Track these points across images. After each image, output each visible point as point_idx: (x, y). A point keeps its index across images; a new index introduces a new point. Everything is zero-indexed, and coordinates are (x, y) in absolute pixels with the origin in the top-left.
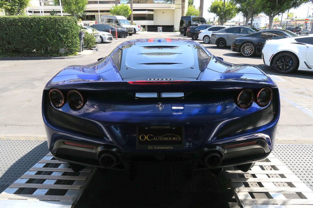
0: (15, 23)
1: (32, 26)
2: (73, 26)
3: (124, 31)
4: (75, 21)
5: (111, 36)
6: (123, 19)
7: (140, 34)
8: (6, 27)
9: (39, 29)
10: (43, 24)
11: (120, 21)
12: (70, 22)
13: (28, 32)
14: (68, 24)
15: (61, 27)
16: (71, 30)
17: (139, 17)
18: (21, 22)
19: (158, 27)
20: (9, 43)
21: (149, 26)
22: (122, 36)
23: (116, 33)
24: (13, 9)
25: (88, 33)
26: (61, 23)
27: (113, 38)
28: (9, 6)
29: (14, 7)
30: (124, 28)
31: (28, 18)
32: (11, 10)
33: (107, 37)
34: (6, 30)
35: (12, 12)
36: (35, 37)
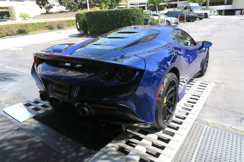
0: (106, 14)
1: (115, 16)
2: (139, 14)
3: (193, 17)
4: (141, 11)
5: (177, 21)
6: (196, 6)
7: (212, 18)
8: (101, 17)
9: (118, 17)
10: (121, 14)
11: (193, 8)
12: (138, 12)
13: (112, 20)
14: (136, 14)
15: (131, 16)
16: (138, 18)
17: (219, 2)
18: (109, 13)
19: (236, 11)
20: (102, 27)
21: (226, 11)
22: (191, 21)
23: (185, 18)
24: (113, 5)
25: (154, 19)
26: (132, 13)
27: (180, 22)
28: (110, 2)
29: (113, 3)
30: (195, 14)
31: (113, 11)
32: (111, 5)
33: (174, 21)
34: (101, 19)
35: (111, 6)
36: (115, 23)
